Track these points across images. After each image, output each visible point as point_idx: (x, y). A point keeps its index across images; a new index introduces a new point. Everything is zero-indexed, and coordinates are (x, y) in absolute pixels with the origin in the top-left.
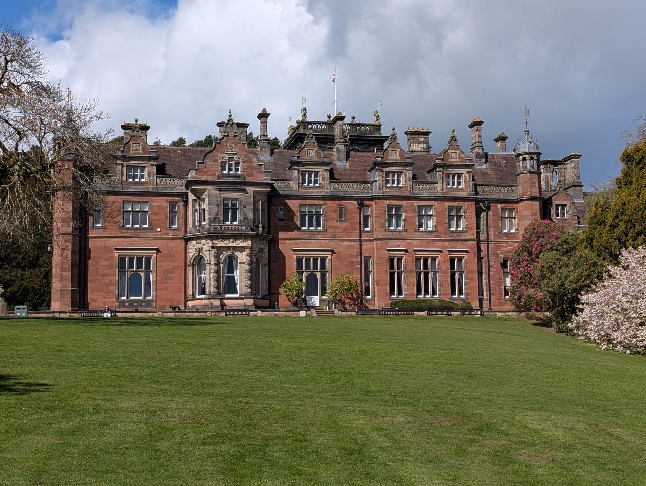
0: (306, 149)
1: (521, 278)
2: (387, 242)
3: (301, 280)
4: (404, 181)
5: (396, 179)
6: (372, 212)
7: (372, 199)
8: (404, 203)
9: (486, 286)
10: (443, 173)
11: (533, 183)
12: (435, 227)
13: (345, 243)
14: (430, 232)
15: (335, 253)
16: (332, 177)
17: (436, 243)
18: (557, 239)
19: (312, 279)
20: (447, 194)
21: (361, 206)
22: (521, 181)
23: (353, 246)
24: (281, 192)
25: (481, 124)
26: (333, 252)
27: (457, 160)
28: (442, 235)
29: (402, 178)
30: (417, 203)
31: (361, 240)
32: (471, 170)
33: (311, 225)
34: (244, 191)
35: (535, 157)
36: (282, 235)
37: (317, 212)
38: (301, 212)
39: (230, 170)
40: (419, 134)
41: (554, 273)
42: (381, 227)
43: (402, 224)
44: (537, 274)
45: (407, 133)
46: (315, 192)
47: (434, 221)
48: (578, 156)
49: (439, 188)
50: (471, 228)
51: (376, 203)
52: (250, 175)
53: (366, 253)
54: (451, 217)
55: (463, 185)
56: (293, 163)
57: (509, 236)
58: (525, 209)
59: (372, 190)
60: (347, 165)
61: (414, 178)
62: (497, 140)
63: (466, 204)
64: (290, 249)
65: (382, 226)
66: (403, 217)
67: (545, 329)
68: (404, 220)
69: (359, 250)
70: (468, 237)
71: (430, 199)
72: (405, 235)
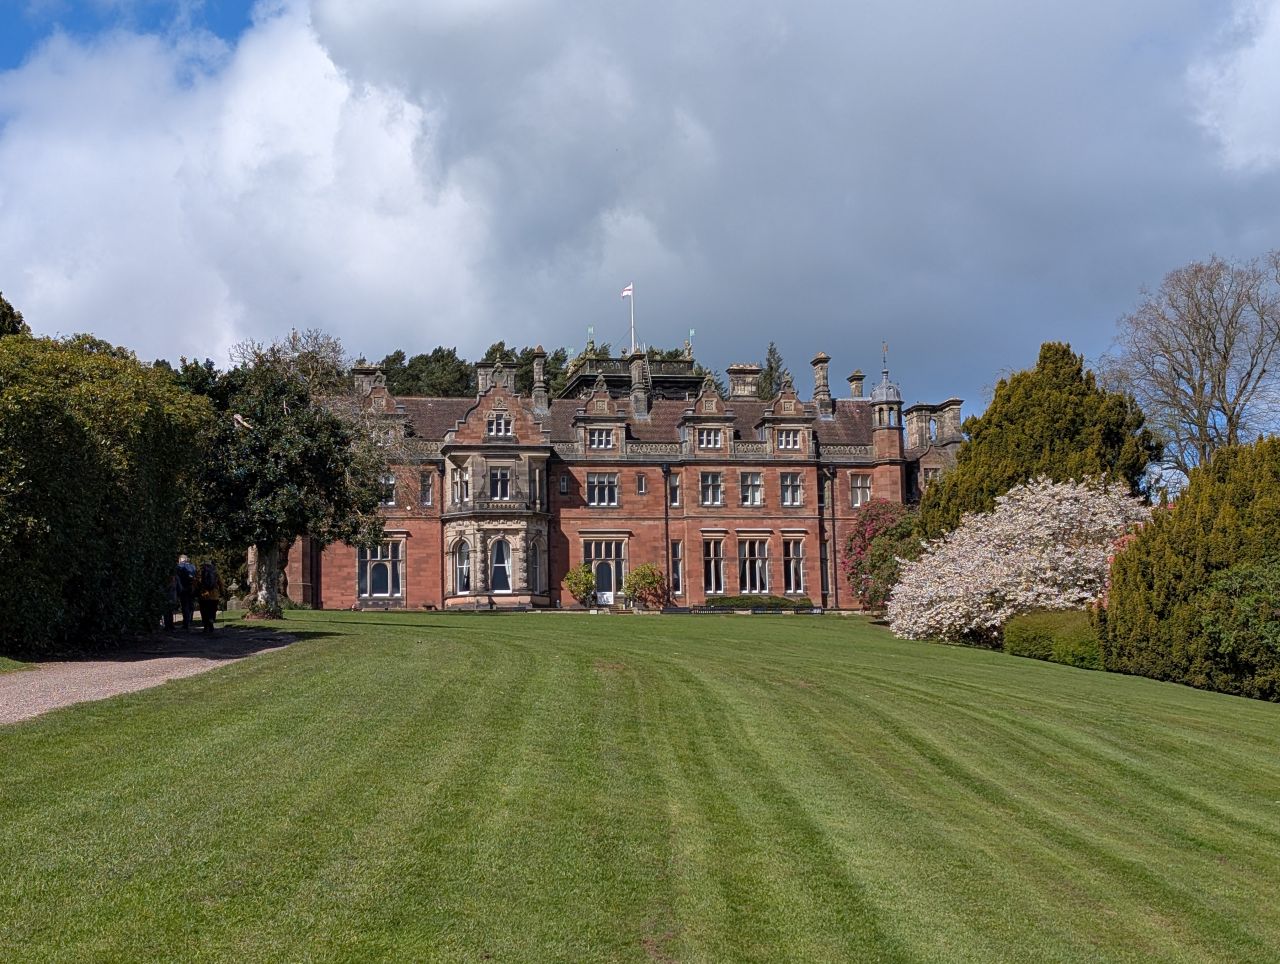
0: (595, 400)
2: (701, 521)
3: (590, 571)
4: (723, 440)
5: (712, 438)
6: (681, 481)
7: (682, 464)
8: (723, 469)
9: (832, 577)
10: (774, 430)
11: (893, 441)
12: (764, 500)
13: (646, 523)
14: (758, 507)
15: (633, 536)
16: (629, 436)
17: (765, 522)
19: (603, 569)
20: (779, 457)
21: (667, 474)
22: (878, 439)
23: (657, 527)
24: (562, 457)
25: (827, 361)
26: (630, 534)
27: (793, 412)
28: (773, 512)
29: (720, 436)
30: (740, 470)
31: (667, 519)
32: (810, 425)
33: (602, 499)
34: (517, 457)
35: (895, 407)
36: (564, 513)
37: (610, 483)
38: (589, 483)
39: (499, 430)
40: (745, 373)
42: (694, 502)
43: (720, 497)
45: (730, 372)
46: (607, 457)
47: (763, 493)
48: (959, 403)
49: (768, 450)
50: (811, 503)
51: (686, 470)
52: (525, 437)
53: (673, 536)
54: (784, 488)
55: (800, 445)
56: (578, 420)
58: (882, 477)
59: (681, 452)
60: (648, 418)
61: (737, 436)
62: (851, 380)
63: (805, 469)
64: (575, 531)
65: (695, 500)
66: (722, 488)
68: (723, 493)
69: (664, 532)
70: (807, 513)
71: (757, 464)
72: (724, 512)
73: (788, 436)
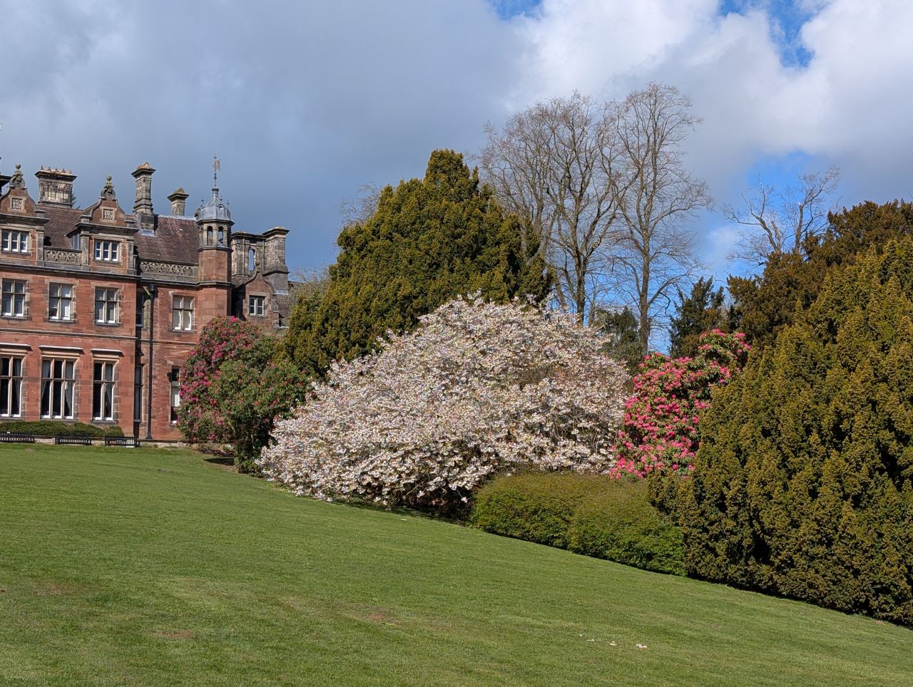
1: (194, 396)
4: (30, 245)
5: (18, 241)
8: (29, 277)
9: (145, 405)
10: (91, 239)
11: (221, 263)
12: (75, 316)
14: (67, 323)
17: (75, 340)
18: (247, 344)
20: (94, 269)
22: (204, 259)
25: (150, 174)
27: (113, 221)
28: (84, 329)
29: (28, 240)
30: (49, 280)
32: (132, 238)
35: (225, 227)
40: (58, 179)
41: (239, 389)
43: (24, 308)
44: (215, 391)
45: (39, 175)
47: (74, 307)
48: (284, 232)
49: (83, 260)
50: (128, 322)
54: (99, 304)
55: (120, 259)
57: (183, 336)
58: (206, 300)
61: (47, 242)
62: (172, 198)
63: (122, 286)
66: (27, 299)
67: (223, 466)
68: (28, 304)
70: (122, 333)
71: (69, 274)
72: (27, 326)
73: (106, 247)
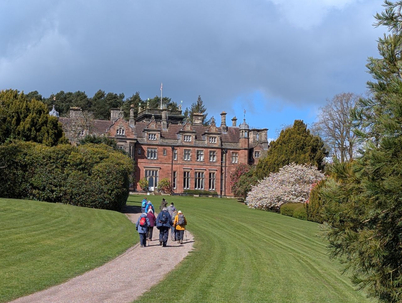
0: (151, 124)
2: (183, 165)
3: (147, 180)
4: (191, 139)
5: (188, 138)
6: (178, 152)
7: (178, 146)
8: (191, 149)
9: (224, 185)
10: (208, 136)
11: (246, 142)
12: (204, 159)
13: (166, 165)
14: (202, 162)
15: (161, 169)
16: (161, 136)
17: (204, 166)
19: (151, 180)
20: (209, 145)
21: (173, 149)
22: (241, 141)
23: (169, 166)
24: (139, 142)
25: (225, 115)
26: (160, 168)
27: (214, 131)
28: (206, 163)
29: (191, 138)
30: (197, 149)
31: (172, 164)
32: (220, 136)
33: (151, 157)
34: (126, 142)
35: (247, 131)
36: (139, 160)
37: (154, 151)
38: (148, 151)
39: (120, 133)
40: (199, 116)
42: (181, 159)
43: (190, 158)
45: (193, 115)
46: (154, 143)
47: (204, 157)
48: (267, 130)
49: (206, 143)
50: (219, 161)
51: (179, 148)
52: (129, 135)
53: (174, 170)
54: (211, 156)
55: (216, 142)
56: (145, 130)
57: (235, 164)
58: (242, 153)
59: (178, 142)
60: (167, 130)
61: (196, 138)
62: (232, 120)
63: (217, 150)
64: (142, 167)
65: (182, 158)
66: (191, 155)
67: (242, 203)
68: (191, 156)
69: (171, 168)
70: (217, 164)
71: (202, 147)
72: (191, 163)
73: (212, 139)
